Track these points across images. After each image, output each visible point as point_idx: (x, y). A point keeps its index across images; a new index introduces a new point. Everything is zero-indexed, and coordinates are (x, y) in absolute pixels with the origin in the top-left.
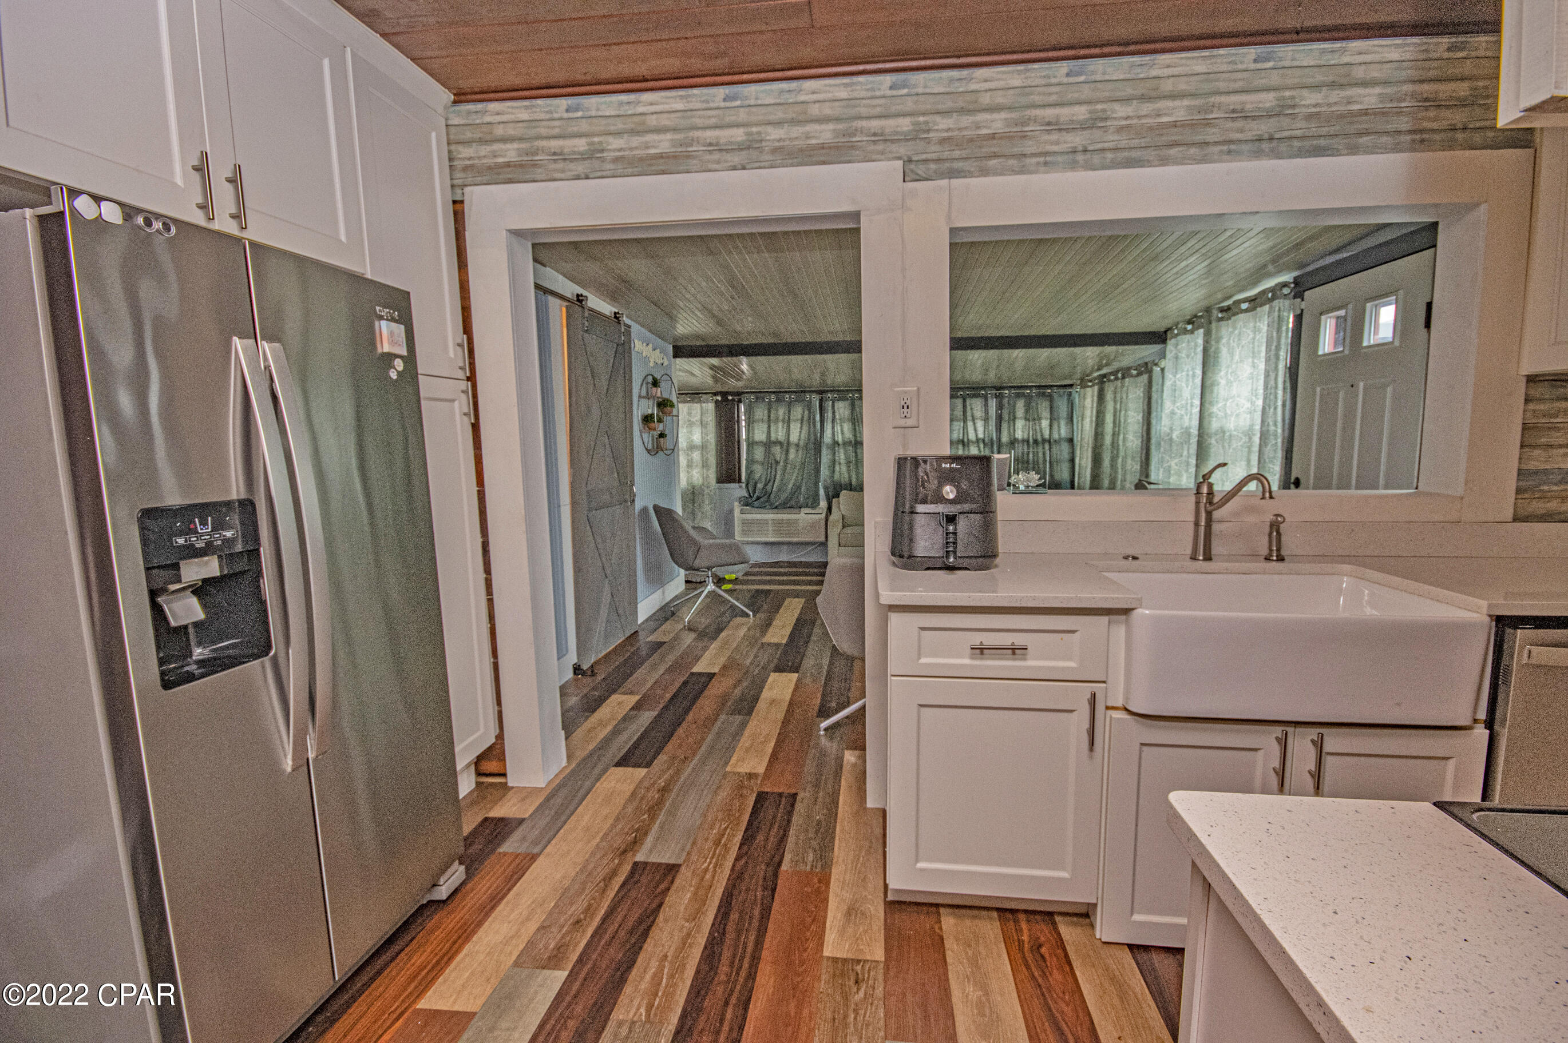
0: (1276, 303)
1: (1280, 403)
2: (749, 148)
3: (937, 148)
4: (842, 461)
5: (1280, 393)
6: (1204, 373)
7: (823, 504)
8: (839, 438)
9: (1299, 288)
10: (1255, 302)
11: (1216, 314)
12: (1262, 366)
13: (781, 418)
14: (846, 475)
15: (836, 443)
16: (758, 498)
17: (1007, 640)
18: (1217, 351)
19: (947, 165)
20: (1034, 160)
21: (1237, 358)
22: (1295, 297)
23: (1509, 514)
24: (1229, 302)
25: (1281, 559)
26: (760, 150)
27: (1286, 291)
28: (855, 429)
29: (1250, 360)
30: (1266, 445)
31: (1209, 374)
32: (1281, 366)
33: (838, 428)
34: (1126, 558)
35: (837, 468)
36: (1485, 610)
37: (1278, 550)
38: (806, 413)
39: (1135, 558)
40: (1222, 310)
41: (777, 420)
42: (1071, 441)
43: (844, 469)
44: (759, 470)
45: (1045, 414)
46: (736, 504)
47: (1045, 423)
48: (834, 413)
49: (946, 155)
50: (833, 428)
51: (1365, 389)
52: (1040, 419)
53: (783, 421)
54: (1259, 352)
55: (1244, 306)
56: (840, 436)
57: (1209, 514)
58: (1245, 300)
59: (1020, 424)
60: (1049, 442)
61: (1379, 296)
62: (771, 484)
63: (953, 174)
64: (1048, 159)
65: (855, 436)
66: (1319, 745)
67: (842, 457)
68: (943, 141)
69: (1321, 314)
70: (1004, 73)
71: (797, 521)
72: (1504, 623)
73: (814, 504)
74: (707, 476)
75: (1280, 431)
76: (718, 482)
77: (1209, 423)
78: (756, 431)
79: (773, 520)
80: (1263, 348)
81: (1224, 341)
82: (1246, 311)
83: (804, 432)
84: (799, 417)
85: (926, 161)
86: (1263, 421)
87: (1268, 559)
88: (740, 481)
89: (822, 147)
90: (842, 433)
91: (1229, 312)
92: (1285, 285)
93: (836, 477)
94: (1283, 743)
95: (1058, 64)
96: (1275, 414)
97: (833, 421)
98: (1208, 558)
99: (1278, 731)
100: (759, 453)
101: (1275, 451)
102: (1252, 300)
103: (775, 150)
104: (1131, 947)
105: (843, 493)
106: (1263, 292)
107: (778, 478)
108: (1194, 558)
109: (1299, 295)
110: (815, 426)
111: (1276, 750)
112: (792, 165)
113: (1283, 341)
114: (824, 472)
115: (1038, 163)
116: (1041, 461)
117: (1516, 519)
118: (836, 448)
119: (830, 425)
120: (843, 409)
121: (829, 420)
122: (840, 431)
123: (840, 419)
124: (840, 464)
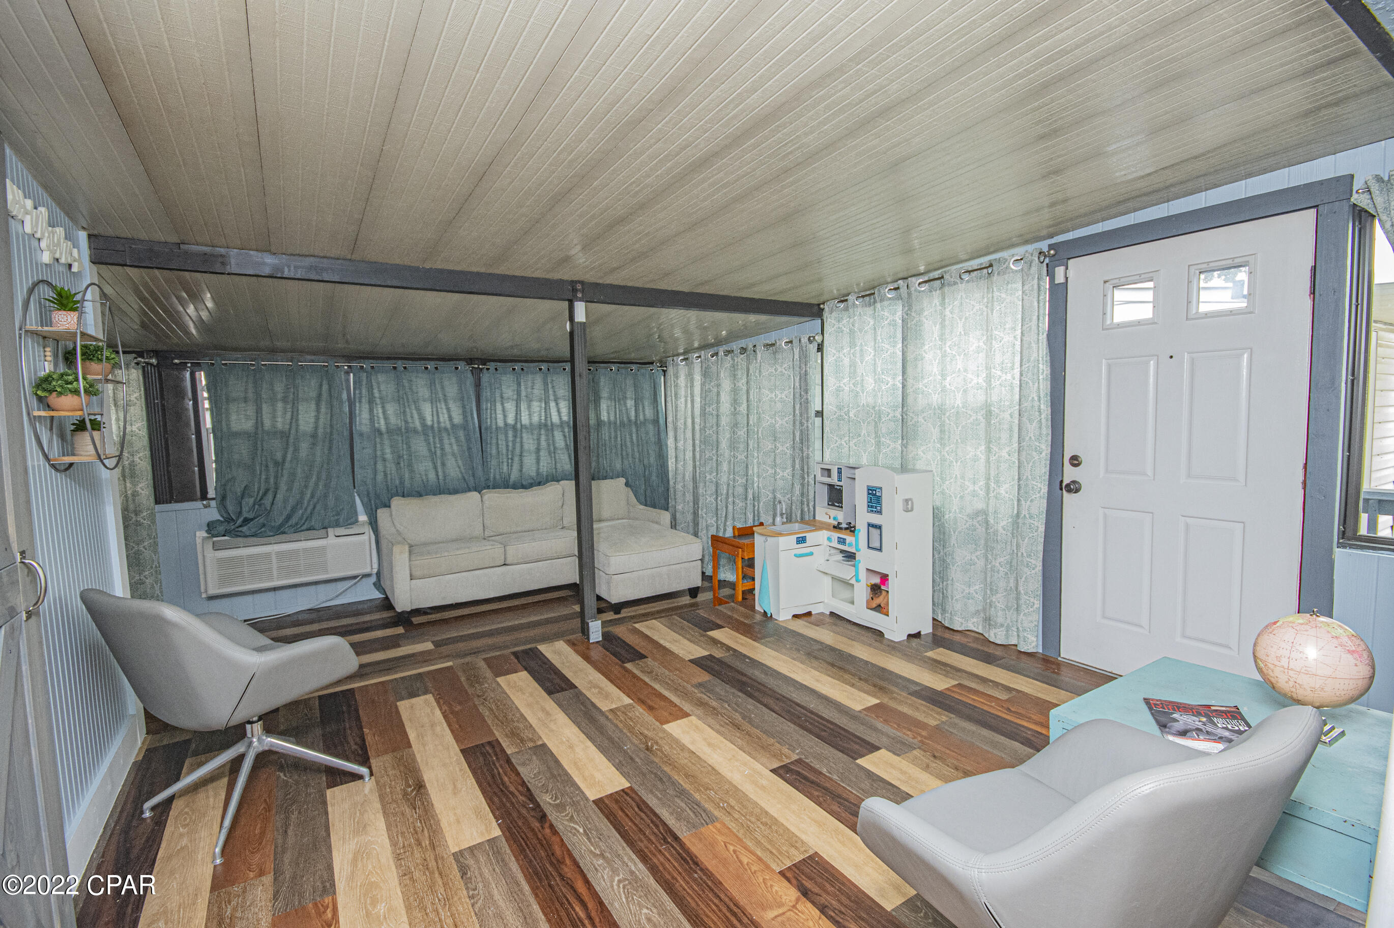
4: (389, 456)
7: (363, 518)
8: (382, 425)
13: (279, 396)
14: (395, 476)
15: (376, 432)
16: (247, 521)
28: (405, 412)
33: (378, 410)
35: (380, 467)
38: (325, 387)
41: (273, 400)
42: (656, 422)
43: (391, 467)
44: (241, 478)
45: (630, 393)
46: (202, 534)
47: (630, 403)
48: (370, 389)
50: (371, 411)
52: (625, 398)
53: (285, 400)
56: (382, 422)
59: (604, 405)
60: (636, 423)
62: (270, 496)
65: (406, 422)
67: (388, 450)
71: (324, 548)
73: (351, 520)
74: (135, 494)
76: (157, 502)
78: (234, 417)
79: (278, 554)
82: (968, 281)
83: (322, 416)
84: (313, 394)
88: (204, 496)
90: (386, 418)
93: (381, 477)
97: (371, 401)
100: (242, 450)
105: (395, 501)
107: (283, 487)
110: (340, 409)
114: (361, 473)
116: (629, 444)
118: (378, 440)
119: (365, 407)
120: (384, 384)
121: (363, 400)
122: (381, 415)
123: (381, 398)
124: (384, 460)
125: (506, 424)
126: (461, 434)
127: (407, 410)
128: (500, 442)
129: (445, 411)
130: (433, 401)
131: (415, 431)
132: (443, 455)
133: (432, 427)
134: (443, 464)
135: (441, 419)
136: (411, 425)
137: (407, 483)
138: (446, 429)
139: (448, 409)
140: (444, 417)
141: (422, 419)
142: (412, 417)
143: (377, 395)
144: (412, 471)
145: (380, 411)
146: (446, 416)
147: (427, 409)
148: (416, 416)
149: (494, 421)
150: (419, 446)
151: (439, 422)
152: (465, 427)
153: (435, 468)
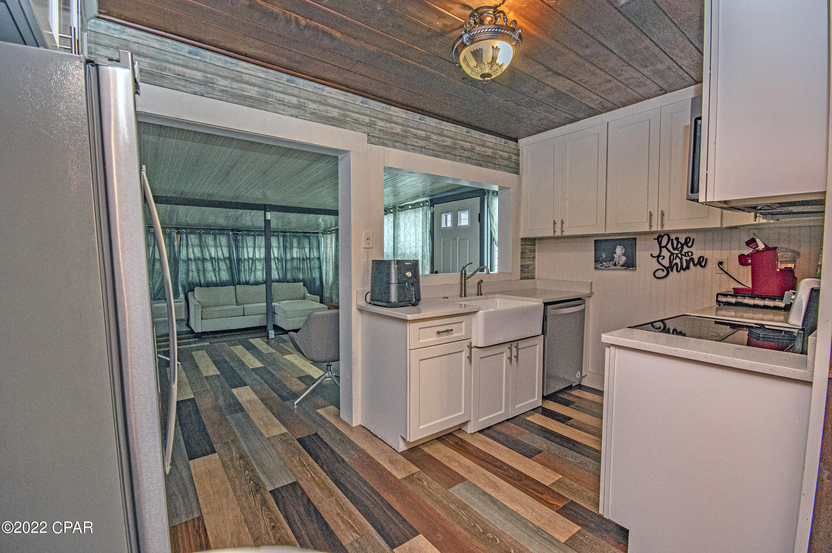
0: (425, 207)
1: (428, 244)
2: (299, 108)
3: (377, 132)
4: (194, 270)
5: (428, 240)
6: (394, 231)
7: (182, 296)
8: (191, 256)
9: (433, 202)
10: (415, 206)
11: (398, 208)
12: (420, 230)
14: (197, 278)
15: (189, 259)
17: (444, 328)
18: (399, 223)
19: (382, 140)
20: (410, 147)
21: (408, 226)
22: (430, 206)
23: (519, 278)
24: (403, 205)
25: (481, 295)
26: (305, 111)
27: (427, 203)
28: (202, 251)
29: (414, 227)
30: (425, 259)
31: (396, 232)
32: (428, 230)
33: (190, 250)
34: (444, 298)
35: (190, 274)
36: (542, 302)
37: (481, 292)
38: (167, 240)
39: (447, 298)
40: (400, 207)
42: (319, 258)
43: (195, 274)
45: (307, 246)
47: (307, 250)
48: (187, 241)
49: (381, 136)
50: (187, 250)
51: (459, 240)
52: (304, 248)
54: (419, 225)
55: (410, 207)
56: (192, 255)
57: (465, 280)
58: (410, 205)
59: (295, 250)
60: (309, 259)
61: (463, 209)
63: (384, 145)
64: (414, 148)
65: (203, 255)
66: (517, 347)
67: (194, 267)
68: (380, 130)
69: (442, 213)
70: (400, 111)
71: (164, 307)
72: (546, 304)
75: (428, 254)
77: (398, 251)
80: (421, 223)
81: (401, 219)
82: (411, 209)
85: (374, 137)
86: (422, 250)
87: (478, 295)
89: (333, 118)
90: (194, 253)
91: (403, 208)
92: (427, 201)
93: (190, 279)
94: (510, 348)
95: (417, 114)
96: (427, 248)
97: (187, 246)
98: (465, 296)
99: (508, 345)
101: (428, 261)
102: (413, 205)
103: (312, 113)
104: (480, 432)
105: (196, 289)
106: (418, 203)
108: (461, 296)
109: (432, 205)
110: (174, 249)
111: (508, 350)
112: (320, 123)
113: (428, 221)
114: (182, 276)
115: (411, 148)
116: (306, 268)
117: (521, 279)
118: (190, 262)
119: (185, 248)
120: (193, 239)
121: (184, 245)
122: (192, 252)
123: (192, 245)
124: (192, 271)
125: (249, 258)
126: (228, 262)
127: (204, 250)
128: (246, 265)
129: (221, 251)
130: (216, 246)
131: (206, 260)
132: (219, 270)
133: (215, 258)
134: (219, 274)
135: (219, 255)
136: (205, 257)
137: (202, 281)
138: (221, 259)
139: (222, 251)
140: (220, 254)
141: (210, 254)
142: (206, 253)
143: (190, 244)
144: (205, 276)
145: (191, 250)
146: (221, 253)
147: (213, 250)
148: (207, 253)
149: (243, 256)
150: (209, 266)
151: (218, 256)
152: (230, 258)
153: (215, 275)
